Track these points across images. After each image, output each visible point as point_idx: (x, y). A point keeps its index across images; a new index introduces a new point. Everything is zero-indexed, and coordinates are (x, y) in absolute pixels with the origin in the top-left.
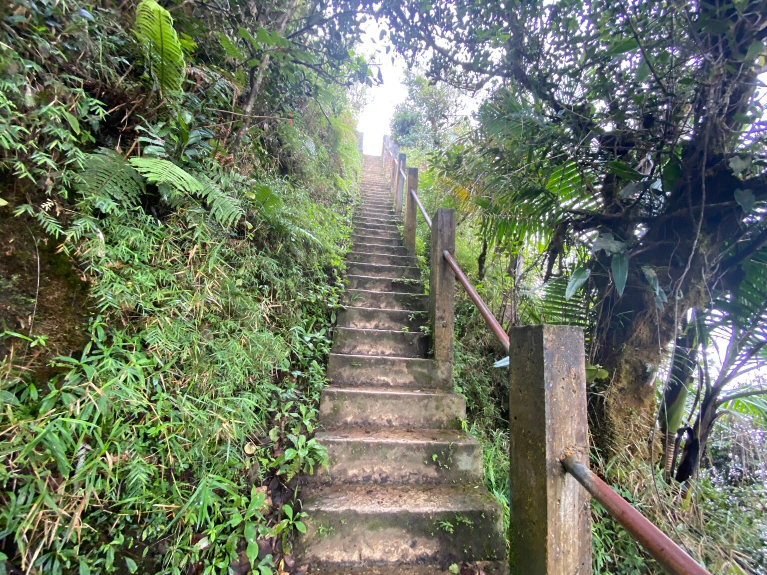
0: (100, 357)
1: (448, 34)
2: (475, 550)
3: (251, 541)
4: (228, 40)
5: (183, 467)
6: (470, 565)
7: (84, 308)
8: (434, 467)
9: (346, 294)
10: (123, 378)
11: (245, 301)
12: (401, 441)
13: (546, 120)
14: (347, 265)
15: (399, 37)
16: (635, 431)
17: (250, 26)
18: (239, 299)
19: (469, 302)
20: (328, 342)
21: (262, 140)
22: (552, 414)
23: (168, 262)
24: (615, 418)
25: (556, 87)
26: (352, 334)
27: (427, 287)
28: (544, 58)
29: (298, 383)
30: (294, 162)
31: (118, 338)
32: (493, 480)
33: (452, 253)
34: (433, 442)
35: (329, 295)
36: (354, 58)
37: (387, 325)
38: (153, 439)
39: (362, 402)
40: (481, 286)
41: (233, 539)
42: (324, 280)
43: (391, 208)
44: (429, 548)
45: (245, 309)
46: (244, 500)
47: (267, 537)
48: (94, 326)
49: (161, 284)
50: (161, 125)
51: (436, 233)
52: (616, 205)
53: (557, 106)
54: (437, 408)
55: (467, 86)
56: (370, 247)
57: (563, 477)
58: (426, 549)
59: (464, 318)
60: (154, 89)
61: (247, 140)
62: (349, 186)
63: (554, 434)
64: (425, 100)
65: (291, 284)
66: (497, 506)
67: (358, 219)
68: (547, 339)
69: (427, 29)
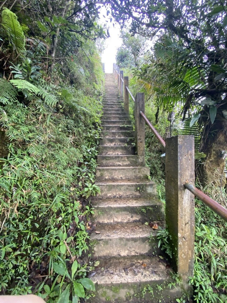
0: (14, 158)
1: (138, 10)
2: (154, 218)
3: (76, 217)
4: (41, 25)
5: (49, 194)
6: (152, 223)
7: (4, 141)
8: (138, 192)
9: (102, 133)
10: (23, 164)
11: (63, 136)
12: (126, 184)
13: (184, 48)
14: (102, 121)
15: (116, 14)
16: (215, 176)
17: (50, 16)
18: (61, 136)
19: (151, 133)
20: (97, 151)
21: (61, 70)
22: (181, 169)
23: (32, 122)
24: (208, 172)
25: (188, 32)
26: (106, 148)
27: (134, 128)
28: (183, 18)
29: (87, 166)
30: (76, 79)
31: (19, 151)
32: (160, 196)
33: (143, 112)
34: (137, 184)
35: (95, 134)
36: (96, 26)
37: (119, 144)
38: (38, 185)
39: (111, 171)
40: (157, 126)
41: (70, 216)
42: (93, 128)
43: (118, 96)
44: (137, 218)
45: (64, 140)
46: (72, 205)
47: (82, 216)
48: (10, 147)
49: (31, 131)
50: (19, 65)
51: (137, 104)
52: (213, 85)
53: (188, 41)
54: (139, 172)
55: (148, 35)
56: (110, 113)
57: (184, 190)
58: (136, 218)
59: (150, 139)
60: (14, 50)
61: (55, 70)
62: (100, 87)
63: (181, 175)
64: (130, 45)
65: (80, 130)
66: (162, 203)
67: (104, 102)
68: (179, 141)
69: (129, 8)
